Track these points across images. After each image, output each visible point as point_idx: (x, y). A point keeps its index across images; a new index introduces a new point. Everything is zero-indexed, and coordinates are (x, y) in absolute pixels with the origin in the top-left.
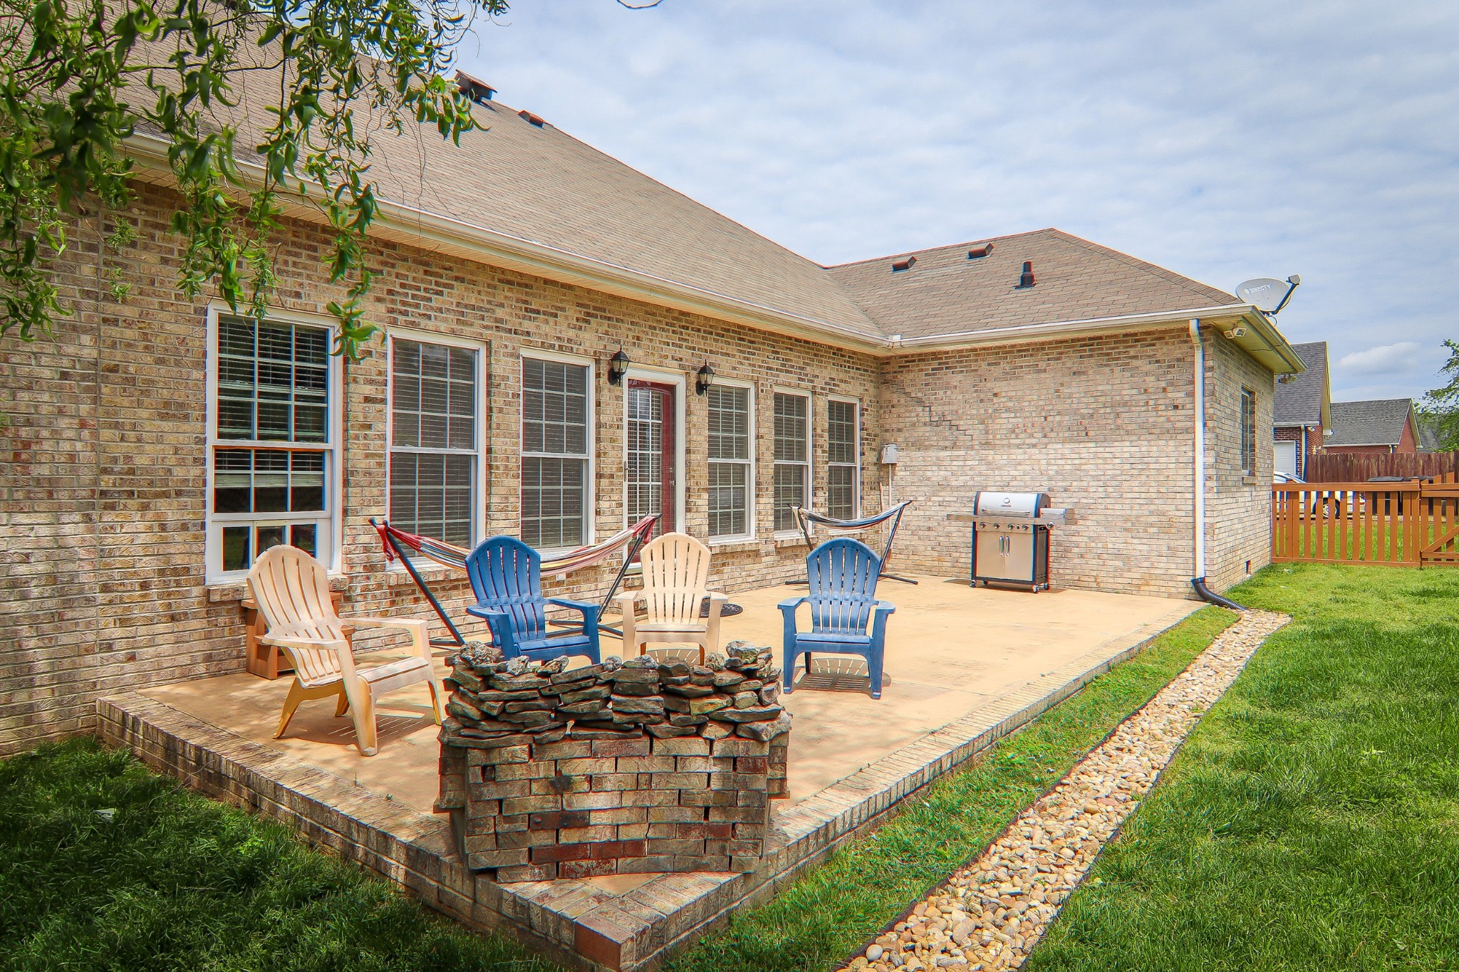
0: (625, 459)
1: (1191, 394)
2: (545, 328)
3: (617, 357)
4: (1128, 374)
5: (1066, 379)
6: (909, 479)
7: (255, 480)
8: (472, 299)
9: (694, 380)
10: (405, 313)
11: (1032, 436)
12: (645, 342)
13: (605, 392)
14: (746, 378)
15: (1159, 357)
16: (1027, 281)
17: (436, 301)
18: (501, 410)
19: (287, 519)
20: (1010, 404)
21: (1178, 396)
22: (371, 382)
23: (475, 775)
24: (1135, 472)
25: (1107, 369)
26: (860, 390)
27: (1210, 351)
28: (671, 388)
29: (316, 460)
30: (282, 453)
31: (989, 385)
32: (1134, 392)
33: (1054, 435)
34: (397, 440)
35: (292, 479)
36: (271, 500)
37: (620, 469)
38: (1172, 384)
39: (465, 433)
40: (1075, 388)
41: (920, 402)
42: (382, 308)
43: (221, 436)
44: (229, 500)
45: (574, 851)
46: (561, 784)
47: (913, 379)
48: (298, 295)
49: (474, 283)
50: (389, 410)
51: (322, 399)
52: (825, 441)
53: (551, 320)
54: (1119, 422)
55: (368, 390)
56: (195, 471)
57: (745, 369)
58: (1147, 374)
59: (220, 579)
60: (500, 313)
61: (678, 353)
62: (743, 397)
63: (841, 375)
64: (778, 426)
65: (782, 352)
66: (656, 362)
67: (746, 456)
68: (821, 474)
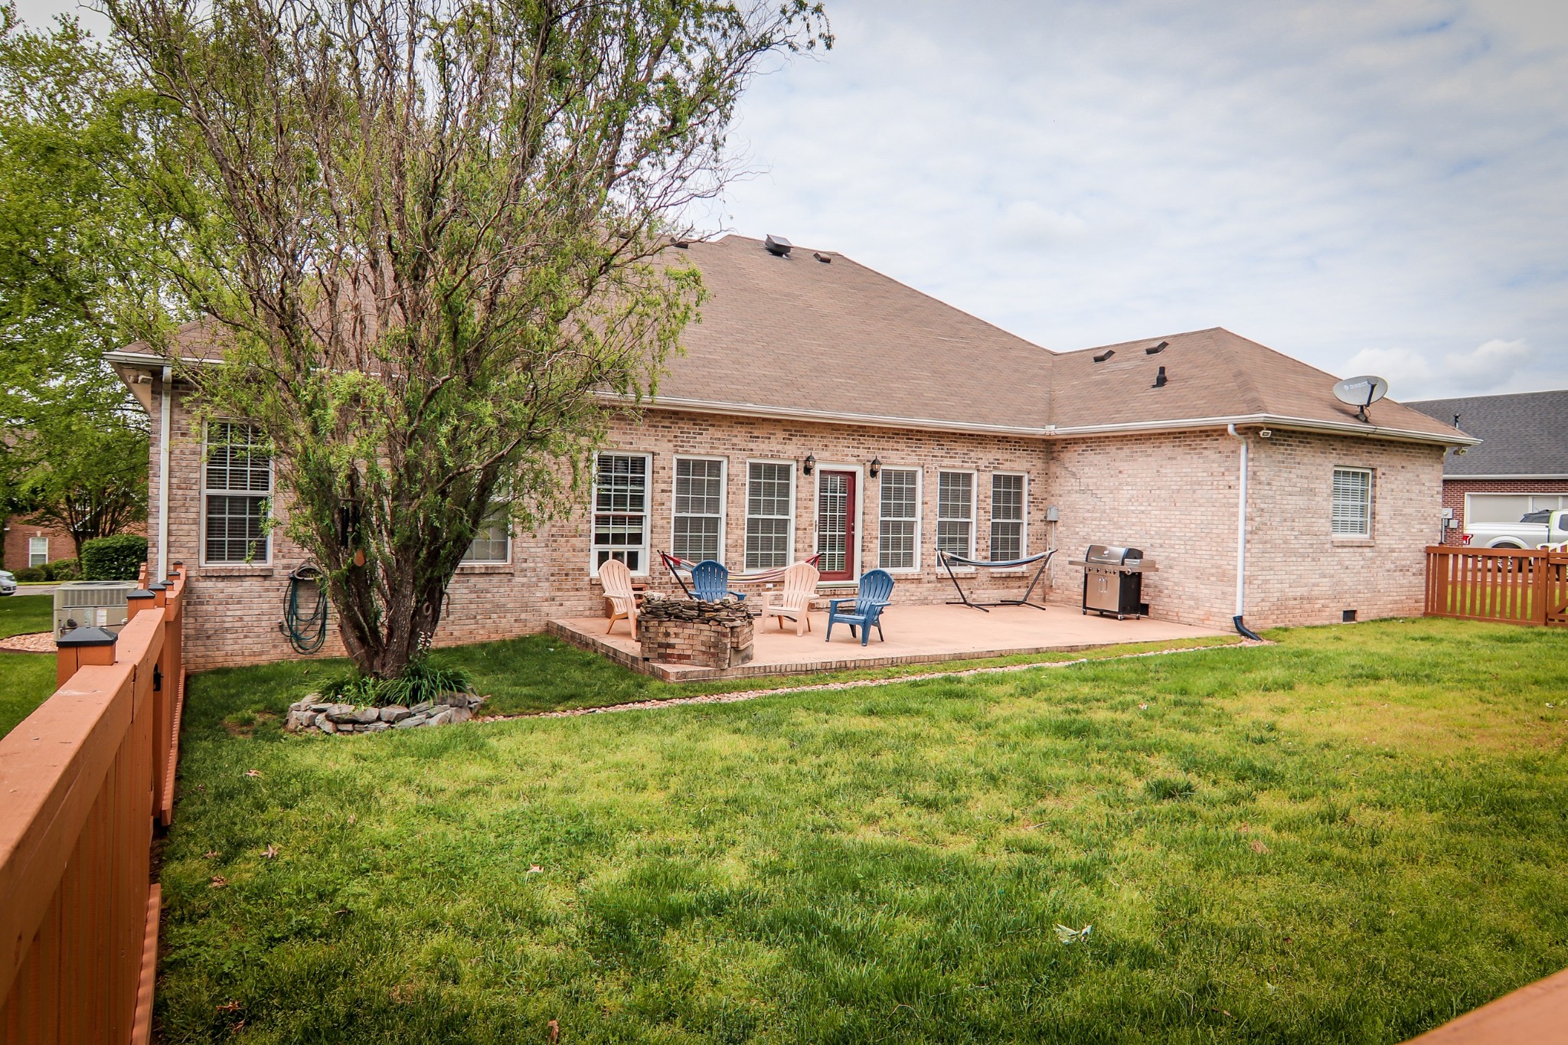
0: (816, 518)
1: (1238, 478)
2: (762, 446)
3: (808, 459)
4: (1201, 461)
5: (1164, 463)
6: (1066, 533)
7: (611, 530)
8: (718, 435)
9: (869, 469)
10: (683, 446)
11: (1141, 505)
12: (831, 447)
13: (802, 480)
14: (913, 465)
15: (1221, 449)
16: (1161, 381)
17: (699, 438)
18: (734, 493)
19: (625, 548)
20: (1129, 480)
21: (1230, 478)
22: (665, 482)
23: (643, 629)
24: (1203, 535)
25: (1189, 456)
26: (1028, 465)
27: (1251, 446)
28: (853, 474)
29: (639, 520)
30: (624, 517)
31: (1116, 464)
32: (1205, 474)
33: (1154, 504)
34: (679, 509)
35: (628, 530)
36: (618, 539)
37: (811, 525)
38: (1228, 470)
39: (714, 505)
40: (1169, 470)
41: (1074, 475)
42: (671, 445)
43: (598, 510)
44: (601, 539)
45: (671, 655)
46: (667, 635)
47: (1070, 457)
48: (631, 443)
49: (720, 426)
50: (674, 495)
51: (643, 491)
52: (989, 504)
53: (767, 441)
54: (1195, 496)
55: (664, 486)
56: (587, 526)
57: (913, 458)
58: (1213, 462)
59: (594, 573)
60: (735, 440)
61: (856, 452)
62: (912, 477)
63: (1006, 457)
64: (944, 494)
65: (947, 444)
66: (840, 458)
67: (913, 516)
68: (983, 528)
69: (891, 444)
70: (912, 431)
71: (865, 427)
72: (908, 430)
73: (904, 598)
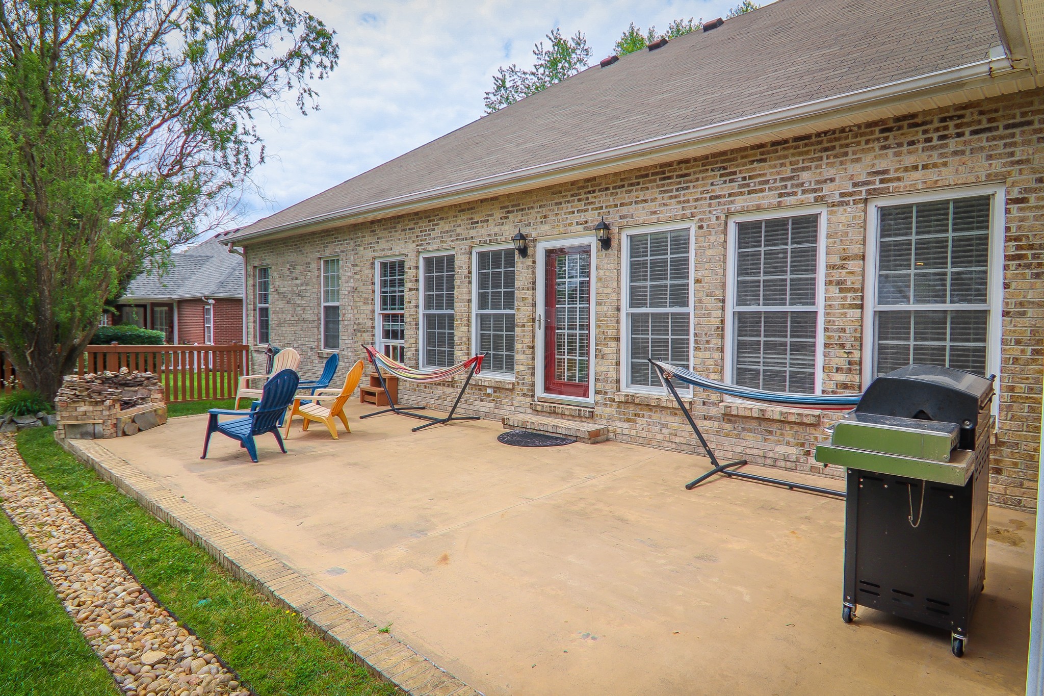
0: (541, 311)
7: (391, 327)
8: (447, 227)
10: (424, 245)
12: (551, 218)
13: (519, 265)
14: (679, 219)
17: (433, 234)
18: (459, 287)
19: (398, 343)
22: (411, 281)
35: (400, 327)
37: (532, 321)
39: (451, 300)
43: (382, 309)
44: (386, 334)
48: (392, 249)
50: (421, 293)
51: (404, 292)
55: (410, 285)
56: (371, 323)
57: (675, 208)
60: (459, 230)
61: (582, 217)
62: (680, 242)
63: (909, 160)
64: (746, 265)
65: (742, 170)
66: (562, 230)
67: (685, 304)
68: (839, 324)
69: (634, 194)
70: (670, 164)
71: (594, 178)
72: (662, 165)
73: (660, 437)
